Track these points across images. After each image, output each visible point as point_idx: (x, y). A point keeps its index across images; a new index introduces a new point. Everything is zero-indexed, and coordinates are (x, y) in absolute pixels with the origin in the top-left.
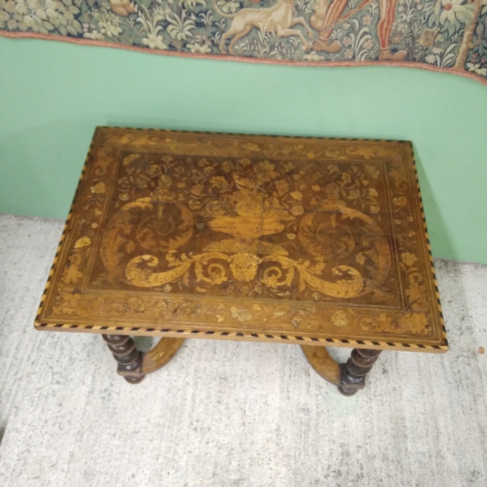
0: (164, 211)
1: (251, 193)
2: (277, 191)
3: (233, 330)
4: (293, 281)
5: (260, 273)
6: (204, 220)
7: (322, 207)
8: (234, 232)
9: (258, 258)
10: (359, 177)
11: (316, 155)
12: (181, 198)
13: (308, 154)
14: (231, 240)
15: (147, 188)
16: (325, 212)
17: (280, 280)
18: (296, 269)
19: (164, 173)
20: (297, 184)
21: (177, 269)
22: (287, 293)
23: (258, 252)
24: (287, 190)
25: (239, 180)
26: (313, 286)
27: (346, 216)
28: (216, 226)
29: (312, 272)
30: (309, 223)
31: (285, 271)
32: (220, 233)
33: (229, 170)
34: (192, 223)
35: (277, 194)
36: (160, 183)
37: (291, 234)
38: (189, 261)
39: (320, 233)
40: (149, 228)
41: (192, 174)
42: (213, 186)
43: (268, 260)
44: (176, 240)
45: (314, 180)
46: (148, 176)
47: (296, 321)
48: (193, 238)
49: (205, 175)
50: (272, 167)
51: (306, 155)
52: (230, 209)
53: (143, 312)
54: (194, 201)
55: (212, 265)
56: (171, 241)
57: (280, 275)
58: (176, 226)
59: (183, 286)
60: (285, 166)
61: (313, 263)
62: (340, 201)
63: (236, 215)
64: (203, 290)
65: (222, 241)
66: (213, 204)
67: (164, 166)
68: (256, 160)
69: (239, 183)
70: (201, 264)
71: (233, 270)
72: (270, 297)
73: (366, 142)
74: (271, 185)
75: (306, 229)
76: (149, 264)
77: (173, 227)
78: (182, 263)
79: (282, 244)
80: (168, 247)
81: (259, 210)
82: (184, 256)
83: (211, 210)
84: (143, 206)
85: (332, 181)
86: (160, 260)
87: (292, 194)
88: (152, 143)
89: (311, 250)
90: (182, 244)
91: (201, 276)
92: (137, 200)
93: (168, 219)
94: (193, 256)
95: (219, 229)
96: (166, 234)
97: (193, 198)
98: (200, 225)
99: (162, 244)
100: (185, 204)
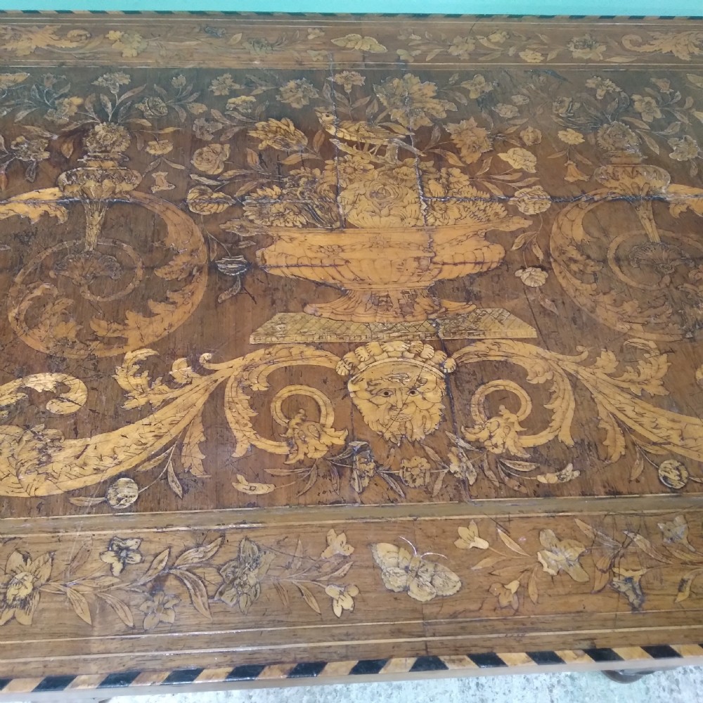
0: (103, 226)
1: (380, 160)
2: (457, 151)
3: (395, 646)
4: (577, 424)
5: (457, 406)
6: (243, 245)
7: (602, 186)
8: (346, 276)
9: (440, 356)
10: (681, 103)
11: (544, 55)
12: (161, 182)
13: (522, 54)
14: (339, 304)
15: (47, 160)
16: (614, 200)
17: (531, 426)
18: (575, 382)
19: (103, 117)
20: (512, 130)
21: (158, 415)
22: (570, 472)
23: (436, 334)
24: (486, 147)
25: (338, 127)
26: (654, 439)
27: (683, 208)
28: (282, 262)
29: (634, 389)
30: (579, 234)
31: (541, 394)
32: (298, 281)
33: (304, 102)
34: (202, 258)
35: (460, 158)
36: (90, 146)
37: (529, 270)
38: (202, 382)
39: (618, 260)
40: (54, 282)
41: (192, 118)
42: (261, 146)
43: (476, 359)
44: (149, 314)
45: (558, 116)
46: (50, 126)
47: (630, 580)
48: (212, 304)
49: (231, 118)
50: (430, 89)
51: (517, 56)
52: (321, 208)
53: (24, 603)
54: (202, 193)
55: (285, 392)
56: (132, 318)
57: (527, 408)
58: (149, 269)
59: (184, 477)
60: (465, 85)
61: (628, 355)
62: (651, 168)
63: (345, 225)
64: (262, 489)
65: (309, 309)
66: (265, 197)
67: (105, 99)
68: (378, 74)
69: (340, 135)
70: (247, 389)
71: (364, 406)
72: (515, 494)
73: (667, 22)
74: (436, 133)
75: (574, 254)
76: (54, 407)
77: (140, 272)
78: (176, 393)
79: (511, 304)
80: (123, 341)
81: (416, 207)
82: (180, 368)
83: (261, 215)
84: (34, 214)
85: (609, 117)
86: (91, 389)
87: (502, 156)
88: (65, 44)
89: (606, 314)
90: (171, 326)
91: (251, 433)
92: (13, 198)
93: (121, 248)
94: (213, 366)
95: (296, 271)
96: (113, 298)
97: (199, 183)
98: (231, 263)
99: (101, 333)
100: (176, 202)
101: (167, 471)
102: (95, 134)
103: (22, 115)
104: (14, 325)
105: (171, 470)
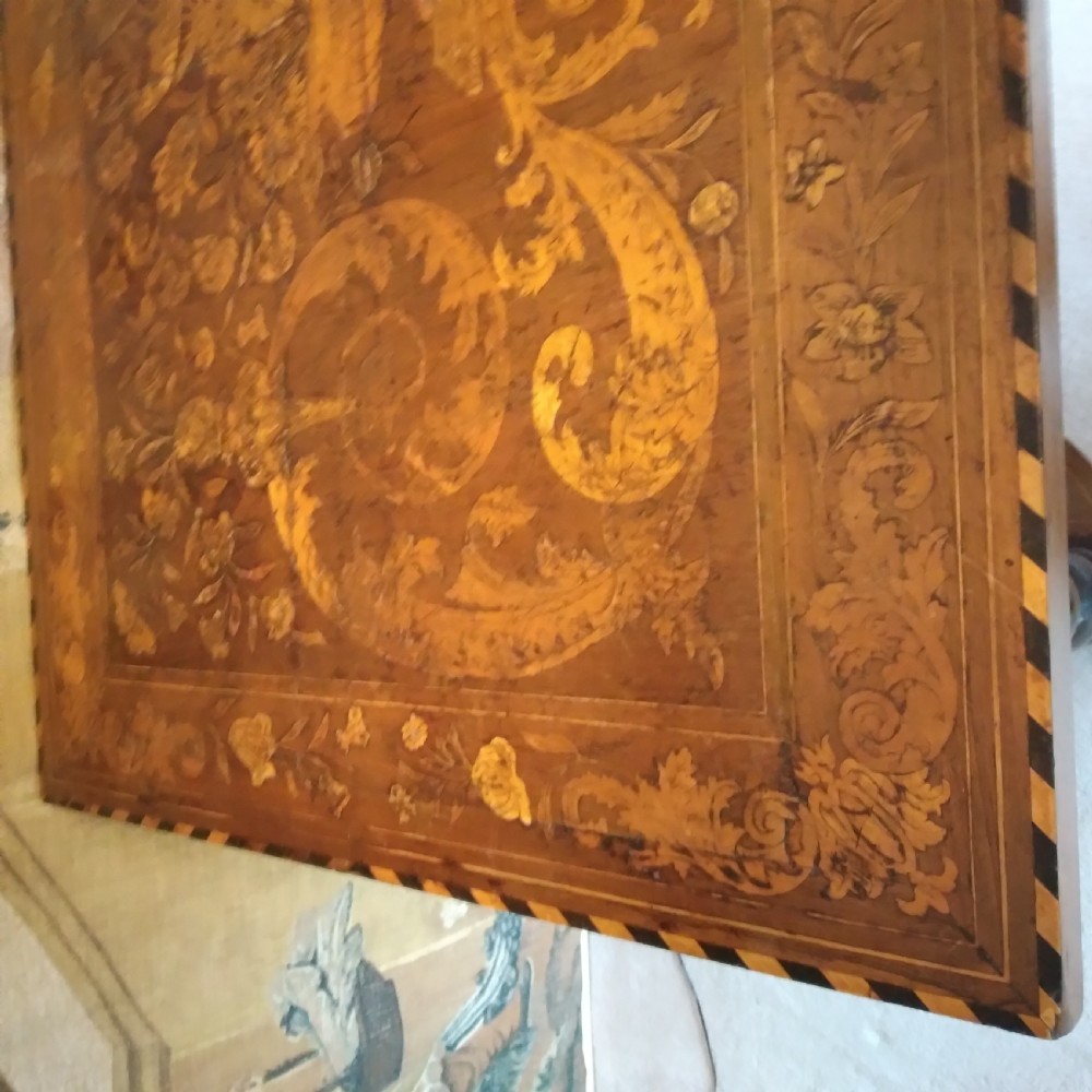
0: (318, 395)
6: (337, 164)
12: (253, 329)
15: (231, 512)
19: (167, 450)
21: (592, 199)
25: (159, 76)
28: (357, 90)
33: (129, 144)
34: (357, 224)
36: (208, 454)
40: (401, 442)
41: (161, 314)
42: (194, 189)
44: (442, 276)
46: (184, 524)
48: (425, 179)
49: (158, 251)
54: (265, 258)
56: (448, 299)
58: (376, 301)
59: (688, 117)
63: (298, 6)
65: (427, 13)
66: (265, 155)
67: (142, 457)
76: (582, 373)
77: (383, 315)
78: (559, 182)
80: (484, 301)
82: (522, 191)
83: (290, 153)
84: (307, 506)
86: (556, 324)
90: (458, 233)
91: (620, 30)
92: (287, 546)
93: (350, 356)
94: (517, 138)
95: (370, 61)
96: (420, 343)
97: (251, 270)
98: (362, 173)
99: (472, 340)
100: (281, 296)
101: (679, 149)
102: (190, 454)
103: (171, 573)
104: (466, 478)
105: (677, 143)
